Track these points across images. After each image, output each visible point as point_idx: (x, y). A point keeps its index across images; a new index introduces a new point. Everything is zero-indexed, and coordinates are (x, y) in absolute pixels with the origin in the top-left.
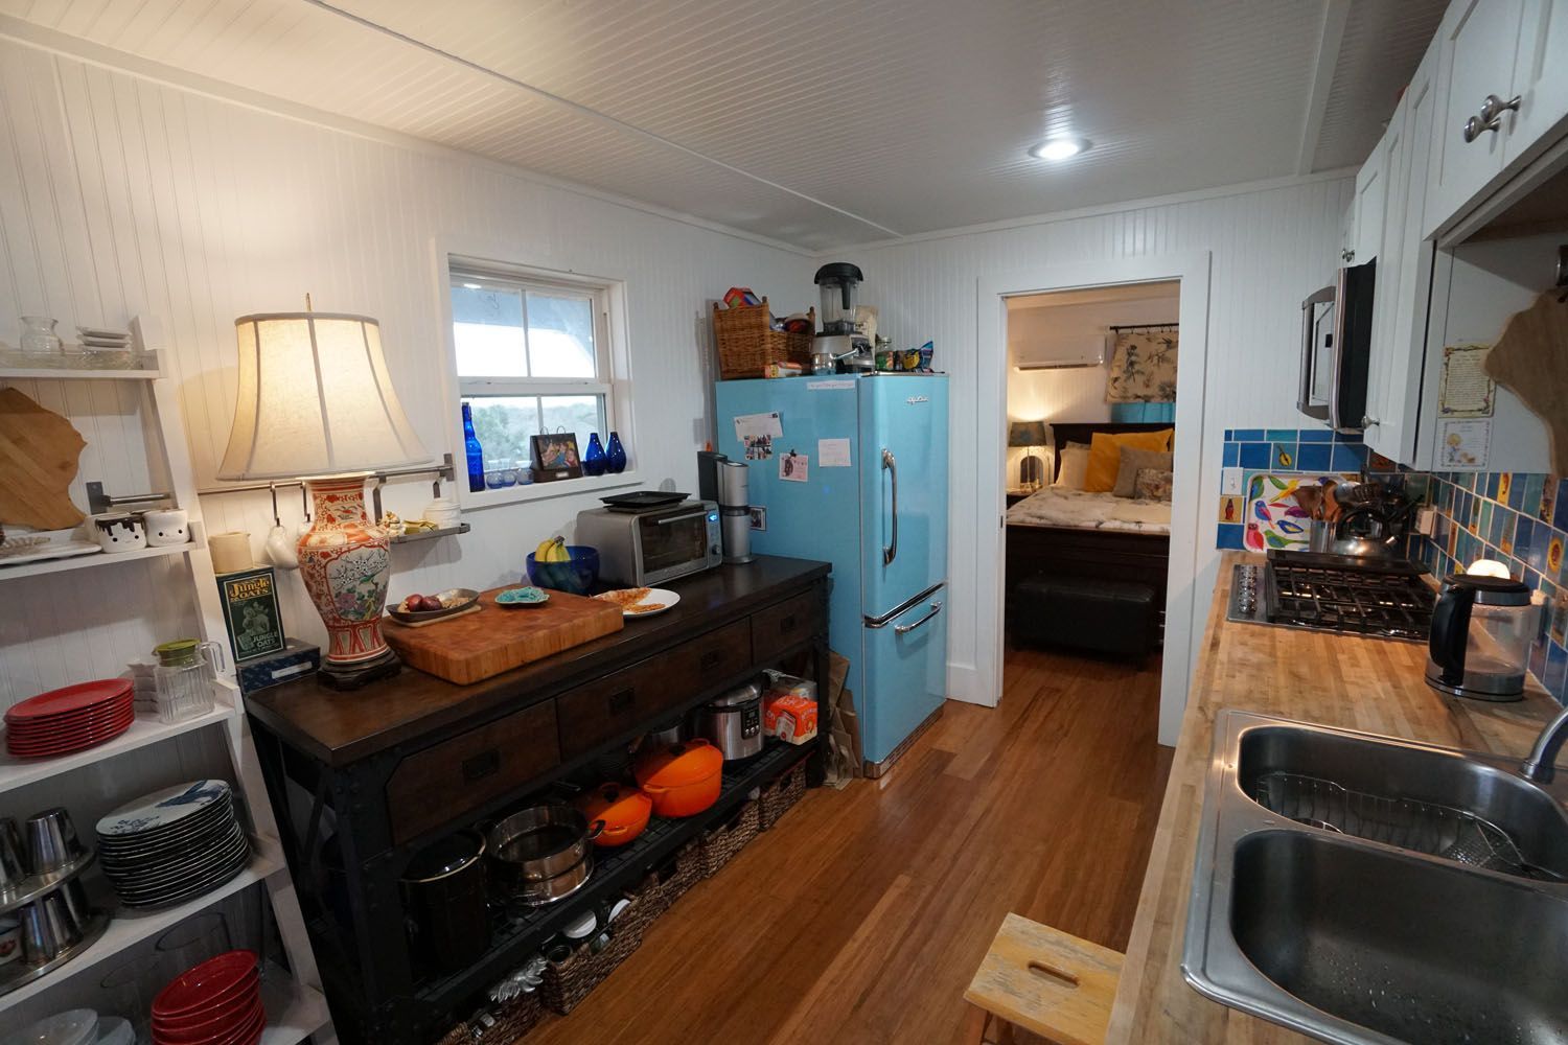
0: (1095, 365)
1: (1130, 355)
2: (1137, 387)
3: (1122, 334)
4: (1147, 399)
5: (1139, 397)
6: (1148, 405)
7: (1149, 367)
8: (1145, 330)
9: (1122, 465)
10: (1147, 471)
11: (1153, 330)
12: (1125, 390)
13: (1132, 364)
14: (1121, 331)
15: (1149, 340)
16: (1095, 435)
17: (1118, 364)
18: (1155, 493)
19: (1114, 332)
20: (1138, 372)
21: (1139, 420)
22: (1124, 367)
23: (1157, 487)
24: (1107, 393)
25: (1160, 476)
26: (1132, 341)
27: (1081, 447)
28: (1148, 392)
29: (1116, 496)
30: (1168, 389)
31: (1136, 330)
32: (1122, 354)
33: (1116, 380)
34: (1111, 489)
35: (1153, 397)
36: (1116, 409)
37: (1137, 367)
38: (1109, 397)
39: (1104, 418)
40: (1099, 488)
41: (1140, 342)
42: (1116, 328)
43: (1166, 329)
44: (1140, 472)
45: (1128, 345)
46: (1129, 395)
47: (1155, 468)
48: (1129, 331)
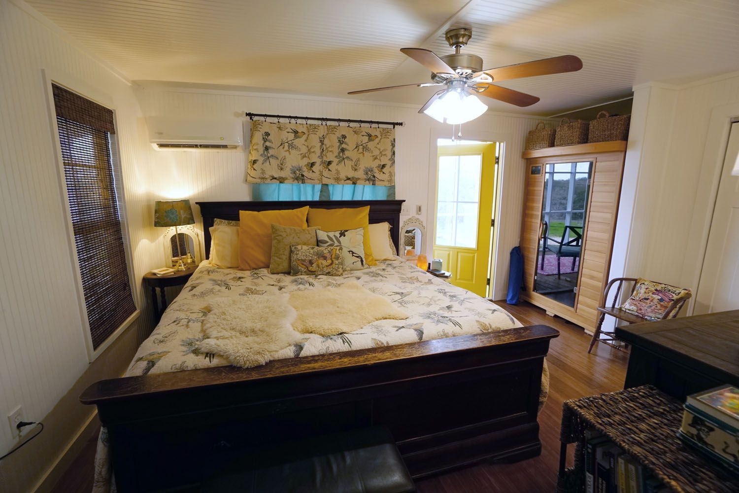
0: (235, 147)
1: (265, 140)
2: (272, 169)
3: (256, 121)
4: (282, 180)
5: (276, 178)
6: (282, 185)
7: (282, 153)
8: (275, 120)
9: (274, 242)
10: (299, 247)
11: (281, 120)
12: (263, 172)
13: (267, 148)
14: (255, 118)
15: (280, 128)
16: (243, 213)
17: (255, 147)
18: (310, 268)
19: (248, 117)
20: (272, 156)
21: (275, 198)
22: (261, 149)
23: (311, 262)
24: (247, 174)
25: (312, 251)
26: (265, 128)
27: (229, 224)
28: (283, 174)
29: (273, 273)
30: (298, 172)
31: (269, 119)
32: (258, 137)
33: (255, 162)
34: (267, 267)
35: (286, 179)
36: (256, 189)
37: (271, 152)
38: (249, 178)
39: (243, 195)
40: (254, 266)
41: (273, 131)
42: (250, 115)
43: (293, 121)
44: (293, 248)
45: (263, 131)
46: (267, 176)
47: (305, 244)
48: (262, 119)
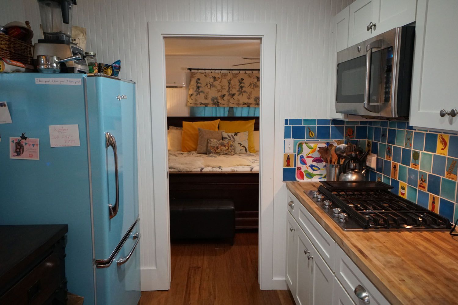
0: (181, 87)
1: (197, 83)
2: (201, 99)
3: (193, 73)
4: (206, 105)
5: (203, 104)
6: (206, 108)
7: (207, 90)
8: (203, 71)
9: (200, 138)
10: (212, 140)
11: (207, 71)
12: (196, 100)
13: (198, 87)
14: (193, 71)
15: (206, 76)
16: (184, 123)
17: (192, 87)
18: (217, 151)
19: (189, 71)
20: (201, 91)
21: (202, 115)
22: (195, 88)
23: (217, 148)
24: (187, 101)
25: (218, 142)
26: (198, 76)
27: (177, 129)
28: (206, 102)
29: (198, 153)
30: (215, 100)
31: (200, 71)
32: (194, 82)
33: (192, 95)
34: (195, 150)
35: (208, 104)
36: (192, 110)
37: (201, 89)
38: (189, 104)
39: (186, 114)
40: (189, 150)
41: (202, 77)
42: (190, 69)
43: (213, 71)
44: (209, 141)
45: (197, 78)
46: (198, 103)
47: (215, 139)
48: (196, 71)
